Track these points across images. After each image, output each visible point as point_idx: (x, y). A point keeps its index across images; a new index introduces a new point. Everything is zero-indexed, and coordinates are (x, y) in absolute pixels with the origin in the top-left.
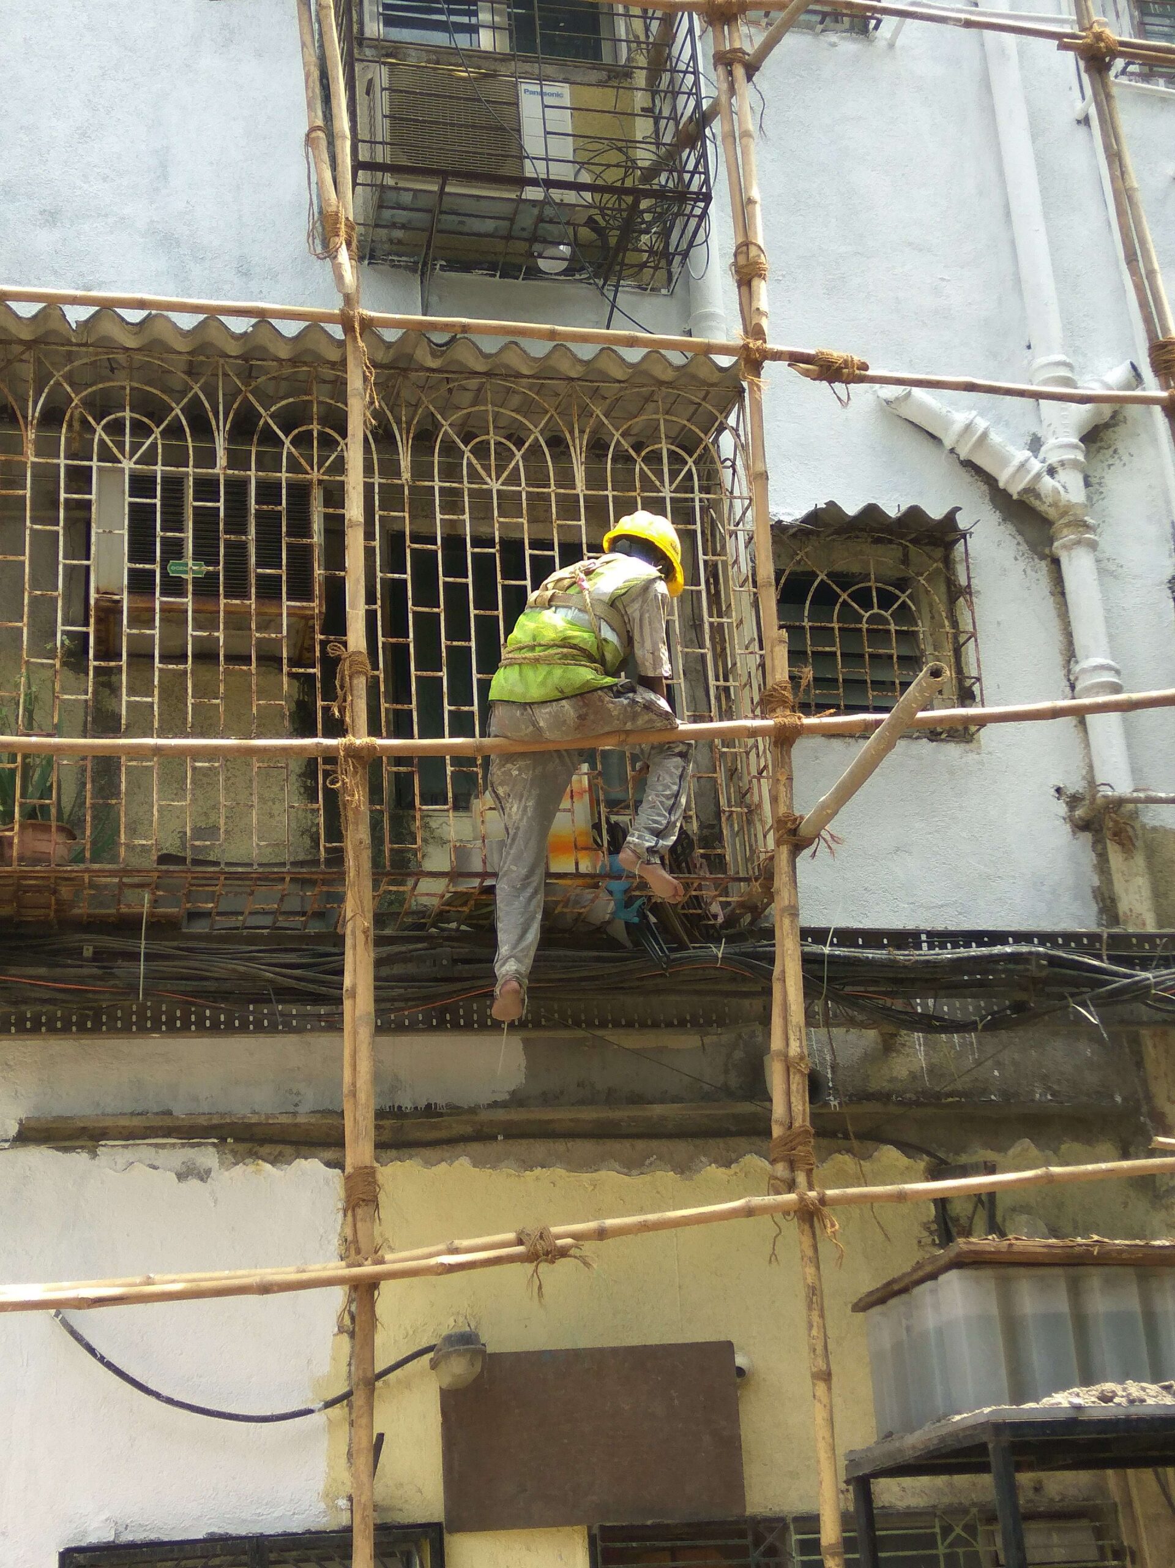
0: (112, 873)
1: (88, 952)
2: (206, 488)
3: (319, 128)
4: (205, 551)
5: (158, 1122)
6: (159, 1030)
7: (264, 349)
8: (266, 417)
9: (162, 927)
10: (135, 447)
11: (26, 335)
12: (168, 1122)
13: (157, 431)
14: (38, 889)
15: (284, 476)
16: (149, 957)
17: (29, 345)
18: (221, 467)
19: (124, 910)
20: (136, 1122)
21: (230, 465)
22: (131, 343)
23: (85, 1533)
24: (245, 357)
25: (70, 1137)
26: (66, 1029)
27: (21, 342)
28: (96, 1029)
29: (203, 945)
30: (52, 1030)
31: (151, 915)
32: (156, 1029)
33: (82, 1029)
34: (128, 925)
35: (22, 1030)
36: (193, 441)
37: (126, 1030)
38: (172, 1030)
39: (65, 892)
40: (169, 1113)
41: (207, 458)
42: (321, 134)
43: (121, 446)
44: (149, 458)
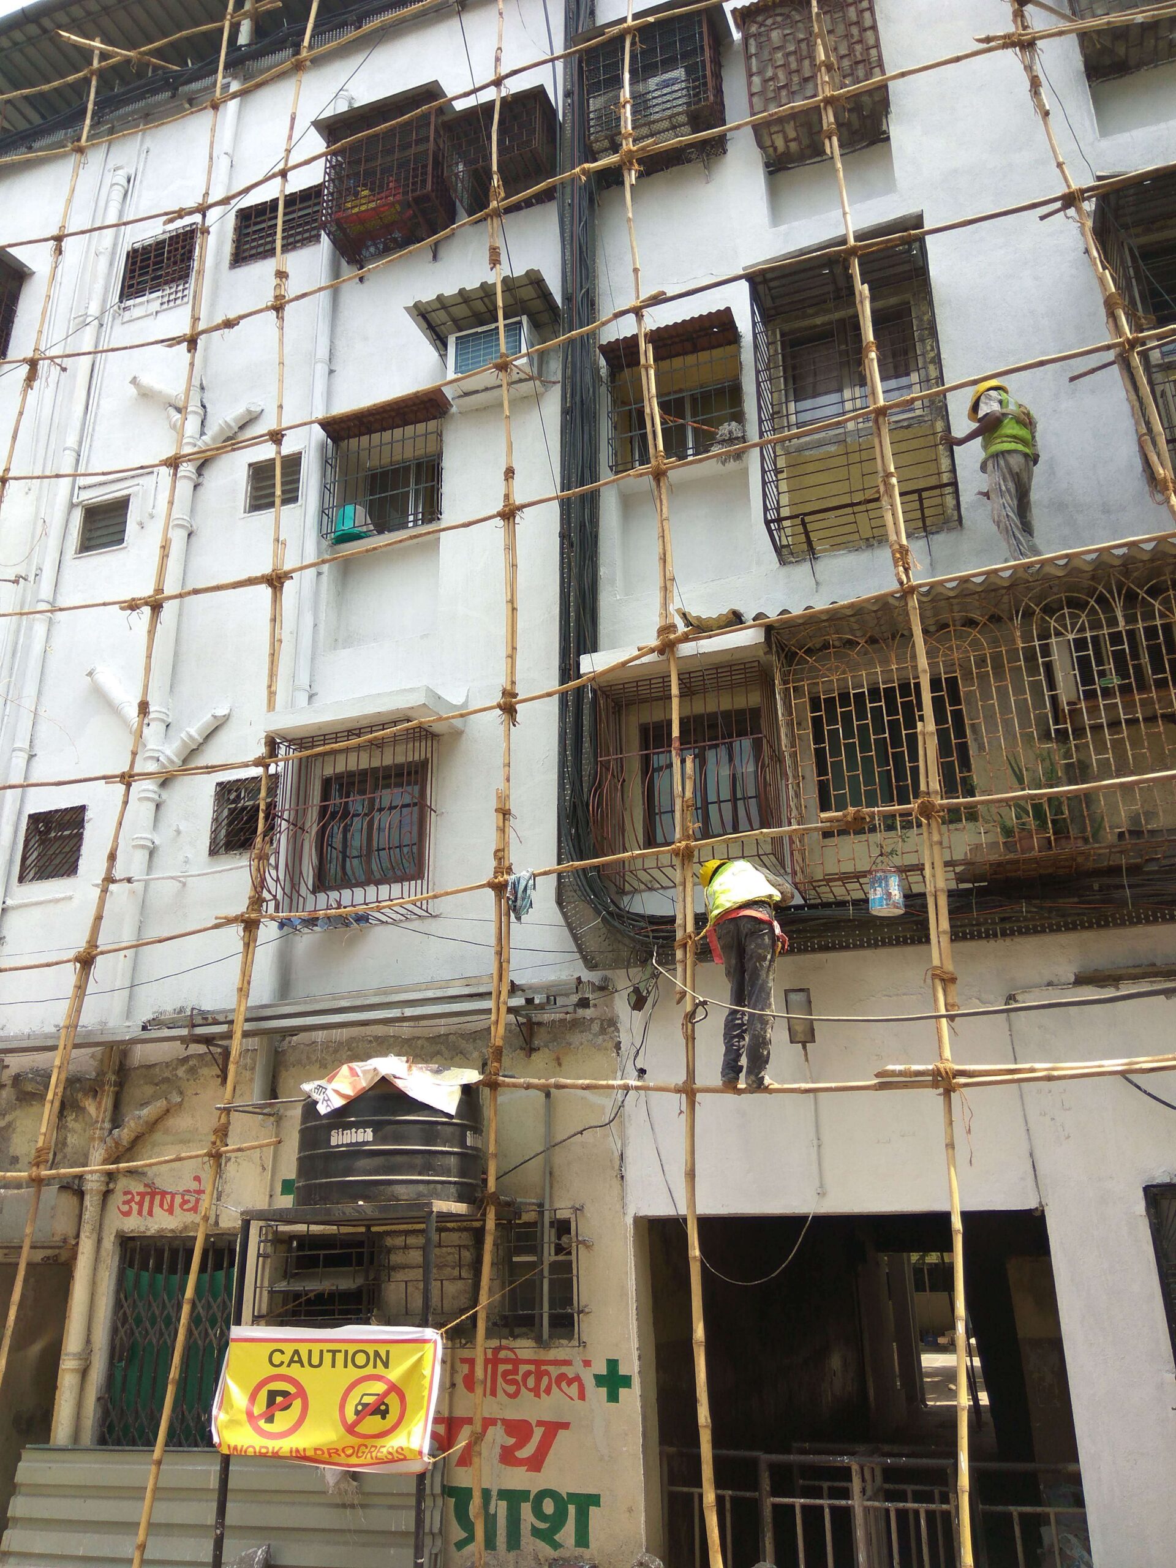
0: (1105, 848)
1: (1096, 887)
2: (1116, 638)
3: (1144, 434)
4: (1122, 672)
5: (1150, 969)
6: (1141, 923)
7: (1134, 557)
8: (1142, 594)
9: (1134, 870)
10: (1073, 625)
11: (1006, 585)
12: (1155, 969)
13: (1083, 616)
14: (1066, 860)
15: (1158, 622)
16: (1130, 887)
17: (1008, 588)
18: (1122, 625)
19: (1111, 863)
20: (1138, 971)
21: (1127, 623)
22: (1060, 574)
23: (1154, 1178)
24: (1124, 565)
25: (1104, 981)
26: (1090, 927)
27: (1005, 588)
28: (1107, 925)
29: (1157, 876)
30: (1084, 928)
31: (1127, 864)
32: (1139, 922)
33: (1099, 926)
34: (1115, 871)
35: (1068, 929)
36: (1104, 613)
37: (1123, 924)
38: (1148, 922)
39: (1080, 860)
40: (1154, 965)
41: (1113, 622)
42: (1147, 437)
43: (1065, 627)
44: (1082, 629)
